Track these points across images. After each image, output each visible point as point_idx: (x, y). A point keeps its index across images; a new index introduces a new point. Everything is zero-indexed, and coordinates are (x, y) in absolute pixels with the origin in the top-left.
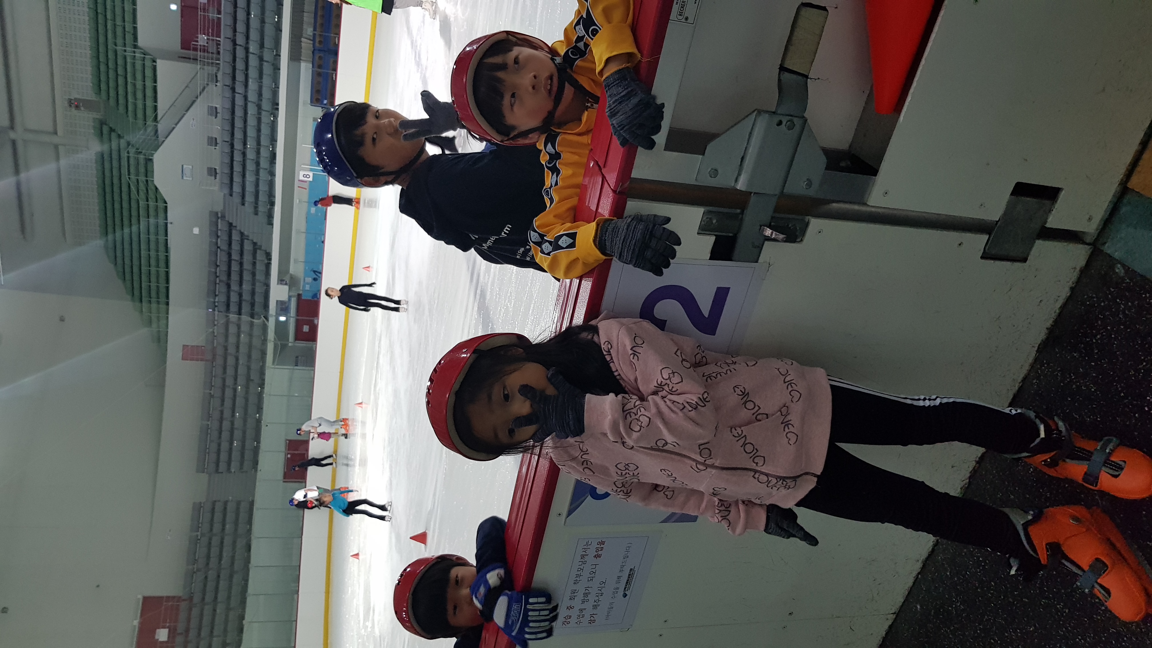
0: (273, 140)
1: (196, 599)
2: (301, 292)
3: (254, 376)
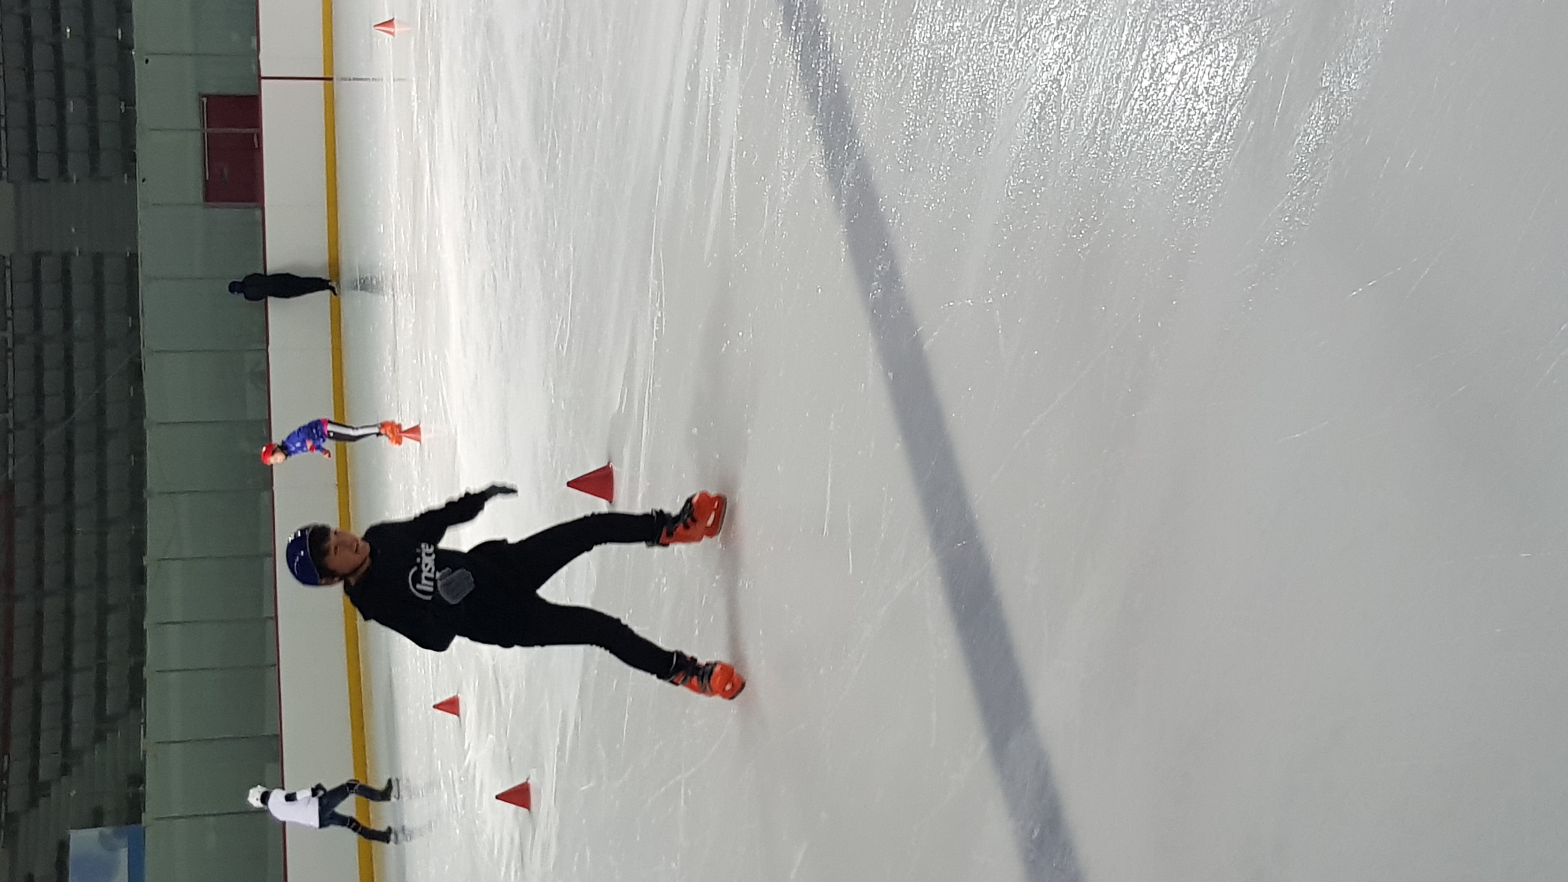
1: (23, 495)
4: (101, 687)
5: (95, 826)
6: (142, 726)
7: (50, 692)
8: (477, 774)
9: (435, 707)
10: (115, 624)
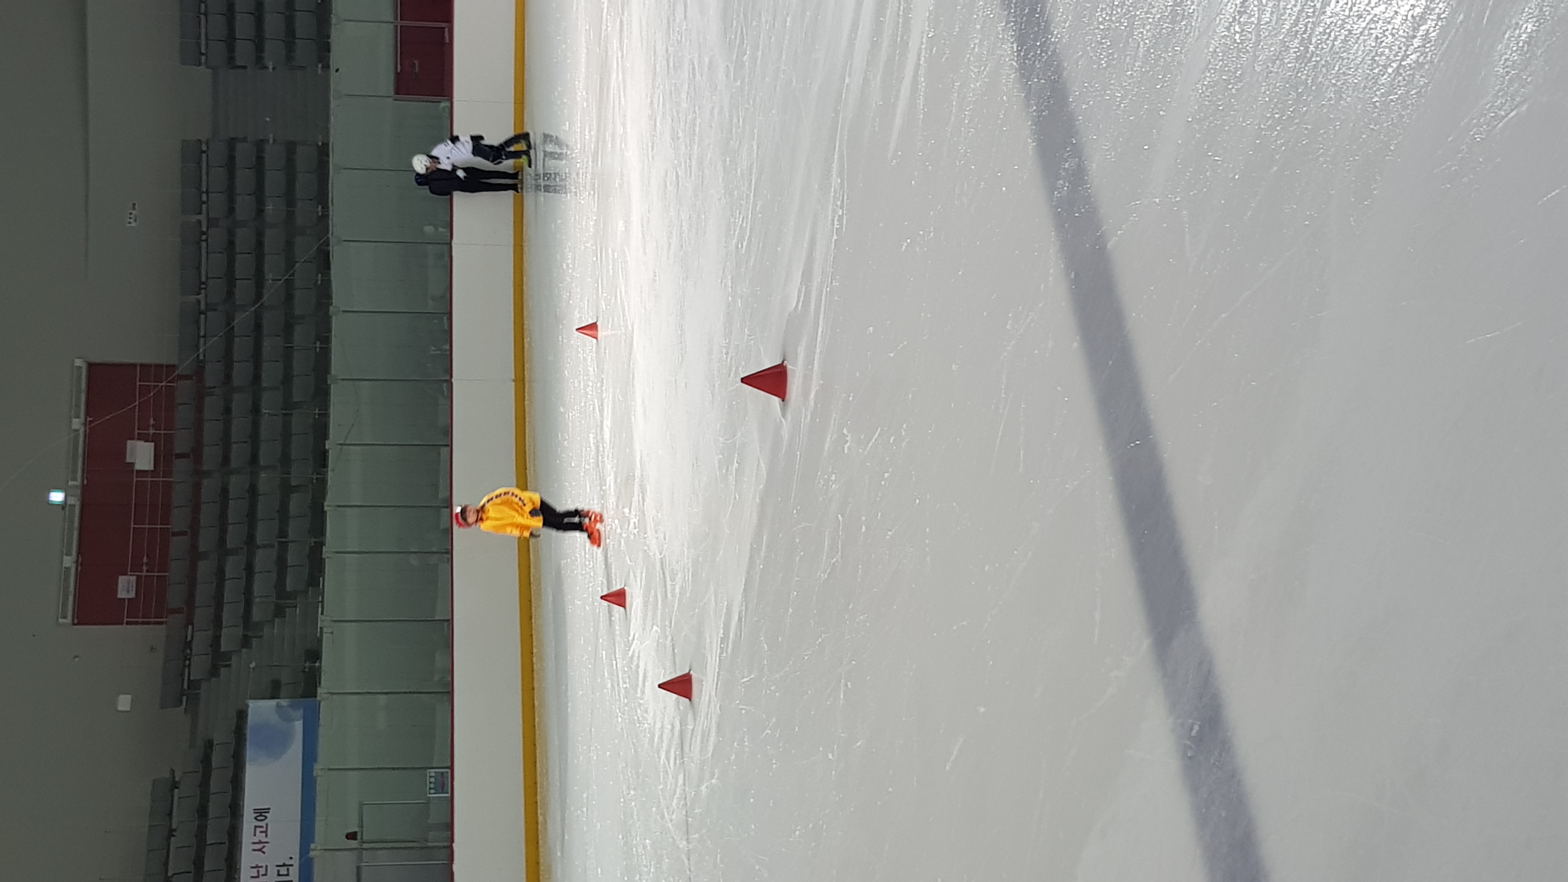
1: (213, 375)
4: (282, 564)
5: (273, 697)
6: (320, 604)
7: (233, 566)
8: (642, 665)
9: (602, 597)
10: (296, 504)
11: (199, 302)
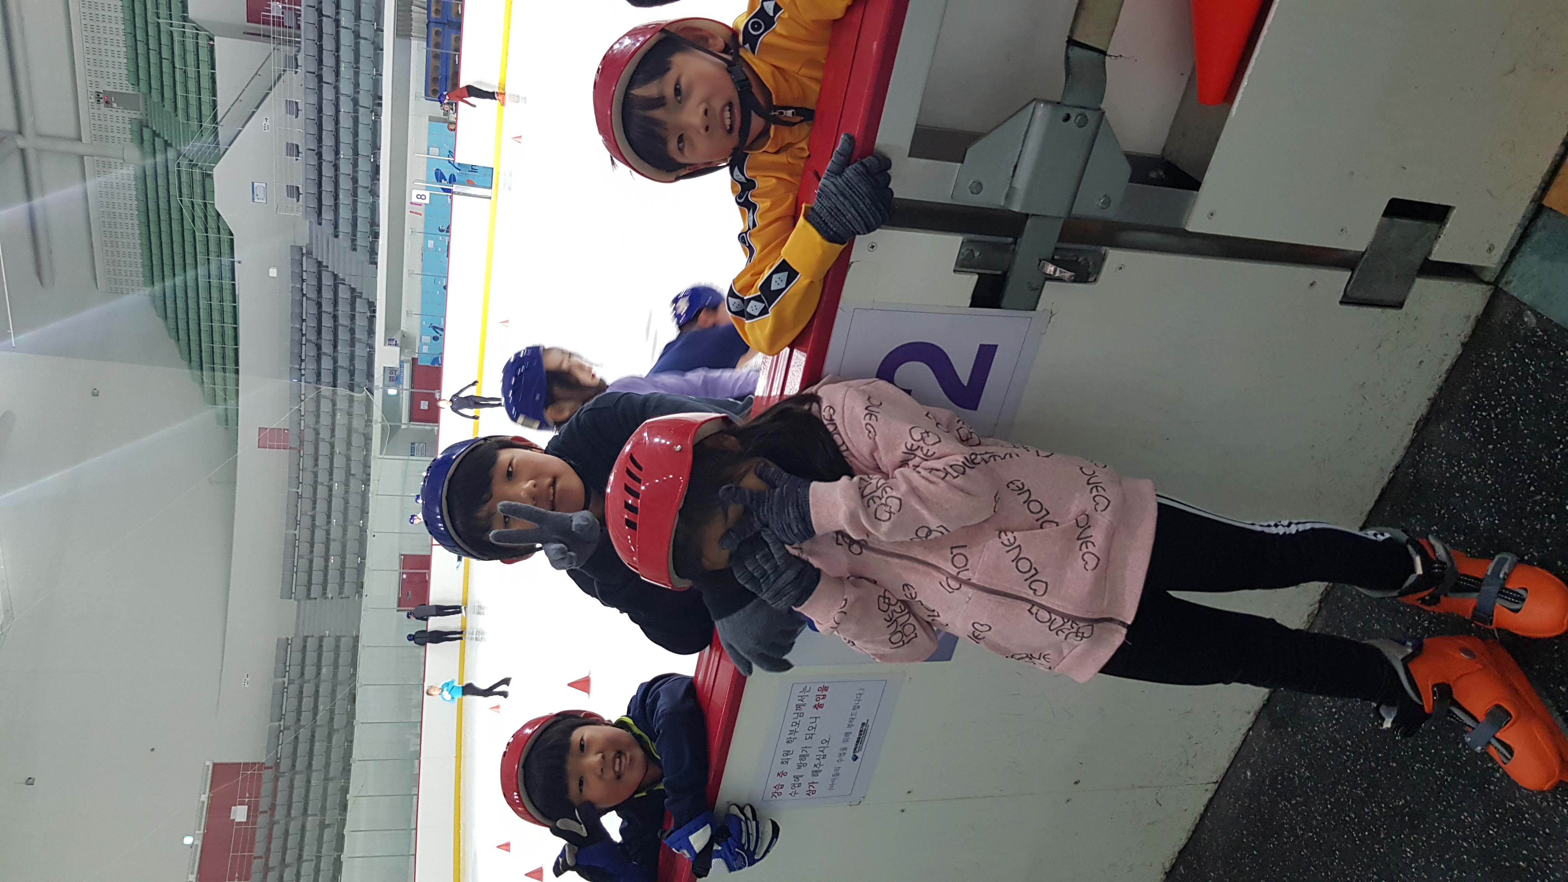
0: (376, 147)
1: (284, 766)
2: (416, 356)
3: (355, 469)
11: (280, 725)
